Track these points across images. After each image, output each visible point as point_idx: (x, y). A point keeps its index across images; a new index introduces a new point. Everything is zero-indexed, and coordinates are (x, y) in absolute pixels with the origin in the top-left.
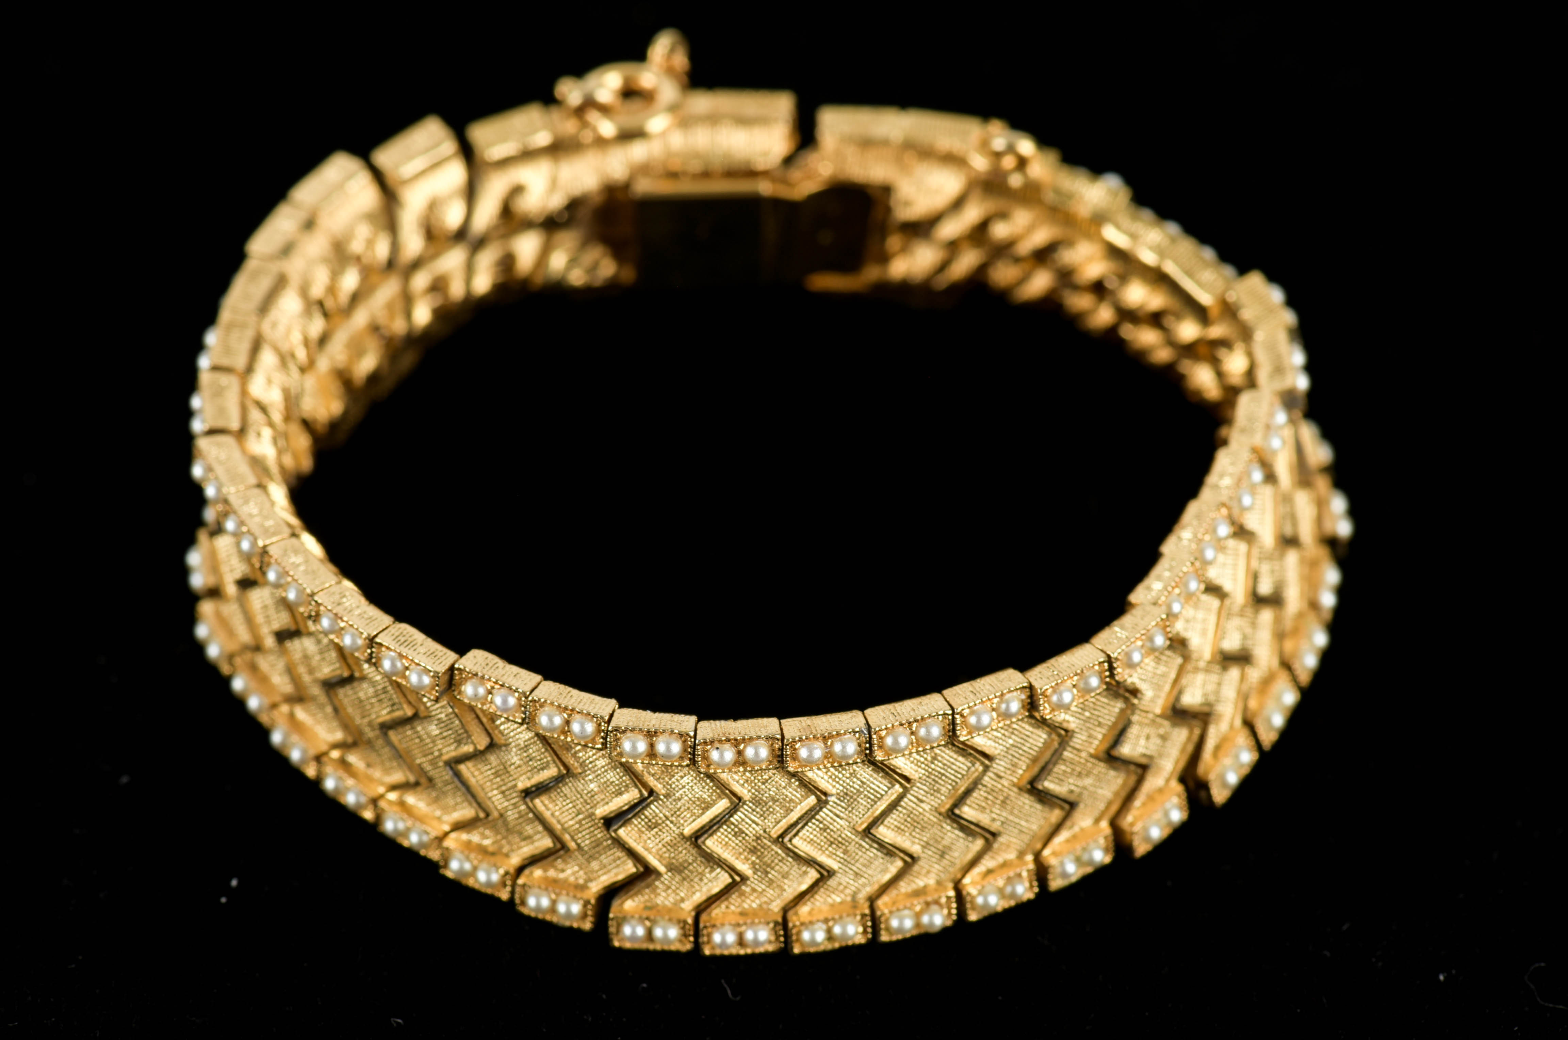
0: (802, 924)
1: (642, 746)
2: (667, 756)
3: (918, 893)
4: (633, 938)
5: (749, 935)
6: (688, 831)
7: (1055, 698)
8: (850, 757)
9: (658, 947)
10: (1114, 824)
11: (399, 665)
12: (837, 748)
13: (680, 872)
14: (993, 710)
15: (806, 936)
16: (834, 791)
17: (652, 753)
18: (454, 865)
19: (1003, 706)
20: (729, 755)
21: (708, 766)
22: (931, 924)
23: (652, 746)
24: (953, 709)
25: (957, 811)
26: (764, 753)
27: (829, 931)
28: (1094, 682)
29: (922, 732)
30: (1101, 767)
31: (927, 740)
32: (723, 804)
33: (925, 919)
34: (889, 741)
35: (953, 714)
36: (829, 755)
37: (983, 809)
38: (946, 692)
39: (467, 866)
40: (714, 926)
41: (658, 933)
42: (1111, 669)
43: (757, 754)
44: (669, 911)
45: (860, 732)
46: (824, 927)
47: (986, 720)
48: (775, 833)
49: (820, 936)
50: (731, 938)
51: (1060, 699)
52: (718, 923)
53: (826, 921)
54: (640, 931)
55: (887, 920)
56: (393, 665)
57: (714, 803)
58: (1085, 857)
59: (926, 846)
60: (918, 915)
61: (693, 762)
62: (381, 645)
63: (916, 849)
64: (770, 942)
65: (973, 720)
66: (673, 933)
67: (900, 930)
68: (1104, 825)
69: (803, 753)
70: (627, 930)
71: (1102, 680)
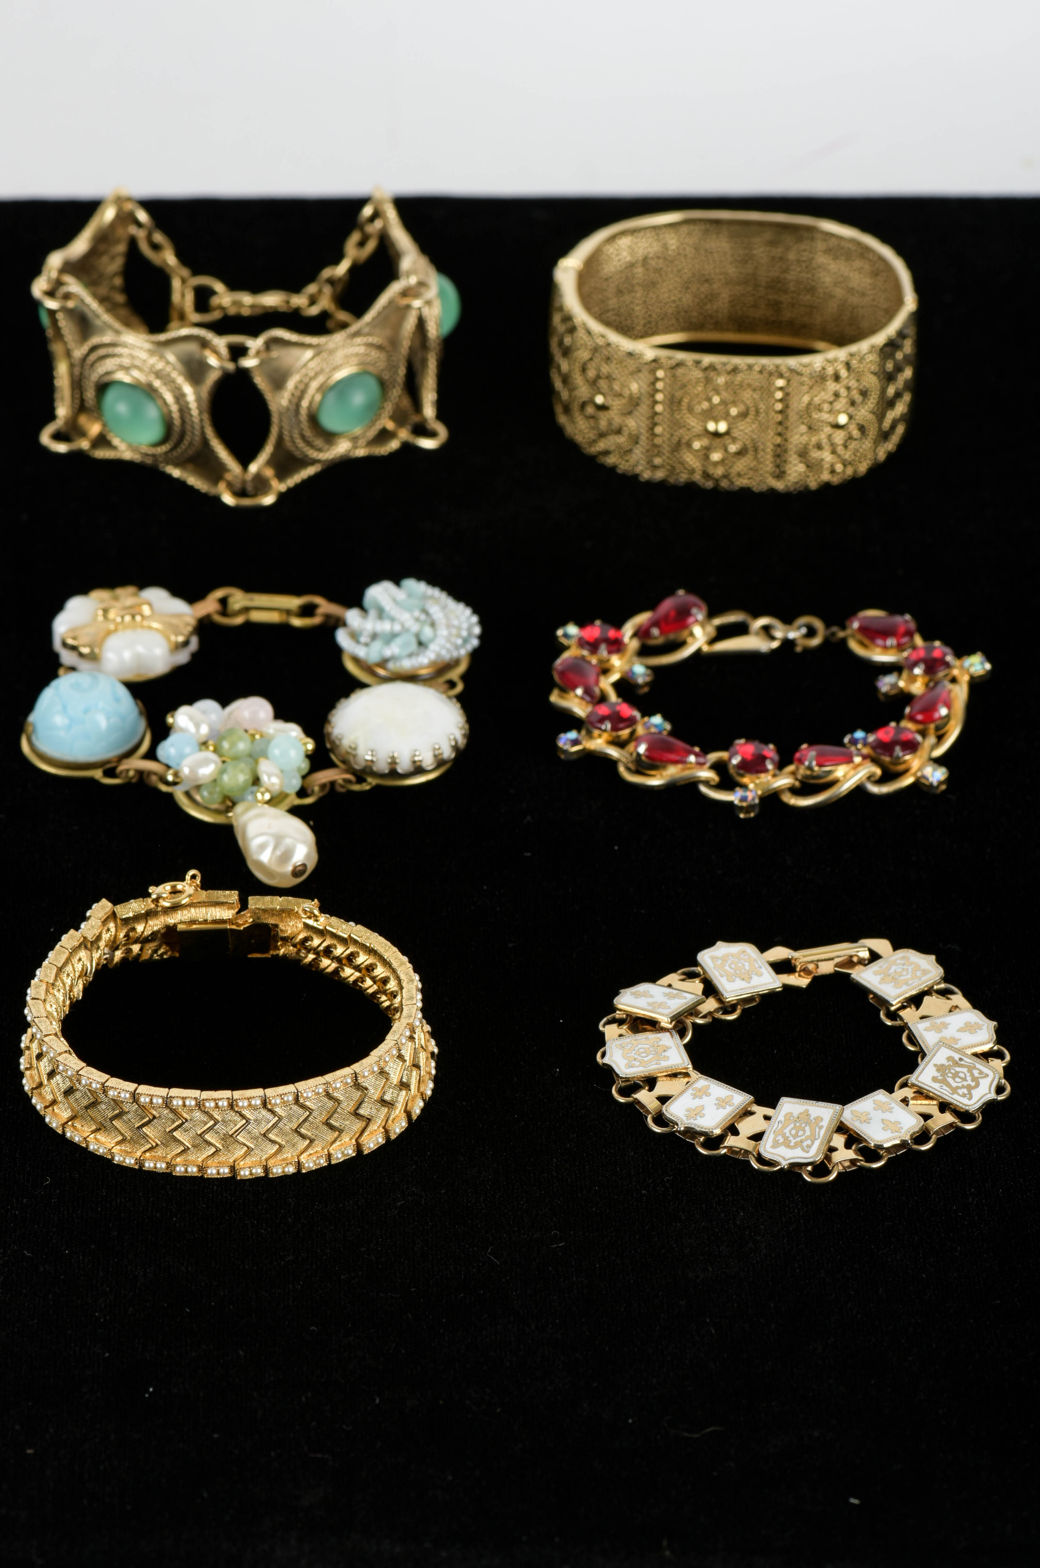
0: (241, 1168)
1: (180, 1103)
2: (190, 1106)
3: (284, 1160)
4: (180, 1172)
5: (221, 1171)
6: (199, 1133)
7: (334, 1086)
8: (258, 1106)
9: (190, 1175)
10: (356, 1140)
11: (88, 1082)
12: (253, 1102)
13: (197, 1147)
14: (313, 1091)
15: (242, 1173)
16: (252, 1119)
17: (184, 1105)
18: (117, 1158)
19: (317, 1090)
20: (213, 1104)
21: (205, 1108)
22: (289, 1171)
23: (184, 1102)
24: (297, 1090)
25: (298, 1130)
26: (226, 1104)
27: (251, 1171)
28: (349, 1081)
29: (286, 1099)
30: (353, 1118)
31: (288, 1101)
32: (212, 1122)
33: (286, 1170)
34: (273, 1101)
35: (298, 1092)
36: (250, 1105)
37: (308, 1130)
38: (296, 1084)
39: (122, 1159)
40: (208, 1167)
41: (189, 1170)
42: (356, 1077)
43: (223, 1104)
44: (194, 1161)
45: (262, 1096)
46: (249, 1170)
47: (310, 1095)
48: (230, 1133)
49: (247, 1173)
50: (214, 1171)
51: (336, 1086)
52: (210, 1166)
53: (250, 1167)
54: (183, 1169)
55: (272, 1169)
56: (86, 1082)
57: (209, 1122)
58: (346, 1152)
59: (287, 1142)
60: (284, 1168)
61: (199, 1107)
62: (81, 1075)
63: (283, 1143)
64: (229, 1173)
65: (305, 1095)
66: (195, 1169)
67: (277, 1173)
68: (354, 1141)
69: (240, 1104)
70: (178, 1169)
71: (352, 1081)
